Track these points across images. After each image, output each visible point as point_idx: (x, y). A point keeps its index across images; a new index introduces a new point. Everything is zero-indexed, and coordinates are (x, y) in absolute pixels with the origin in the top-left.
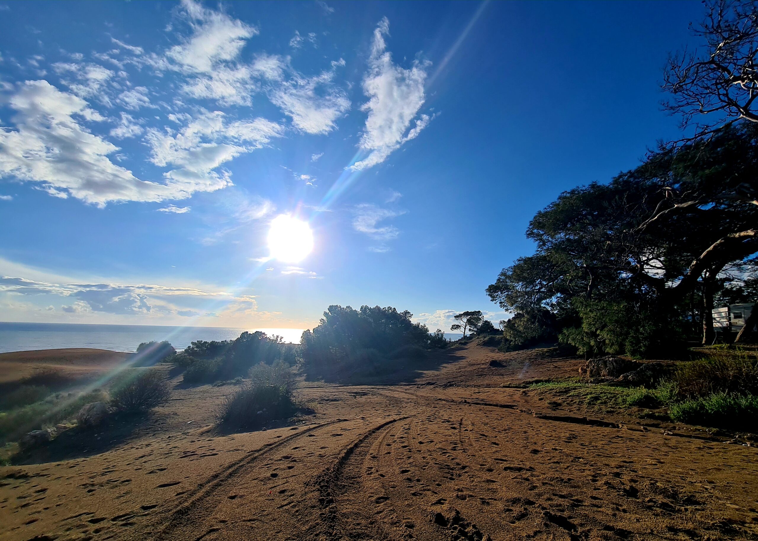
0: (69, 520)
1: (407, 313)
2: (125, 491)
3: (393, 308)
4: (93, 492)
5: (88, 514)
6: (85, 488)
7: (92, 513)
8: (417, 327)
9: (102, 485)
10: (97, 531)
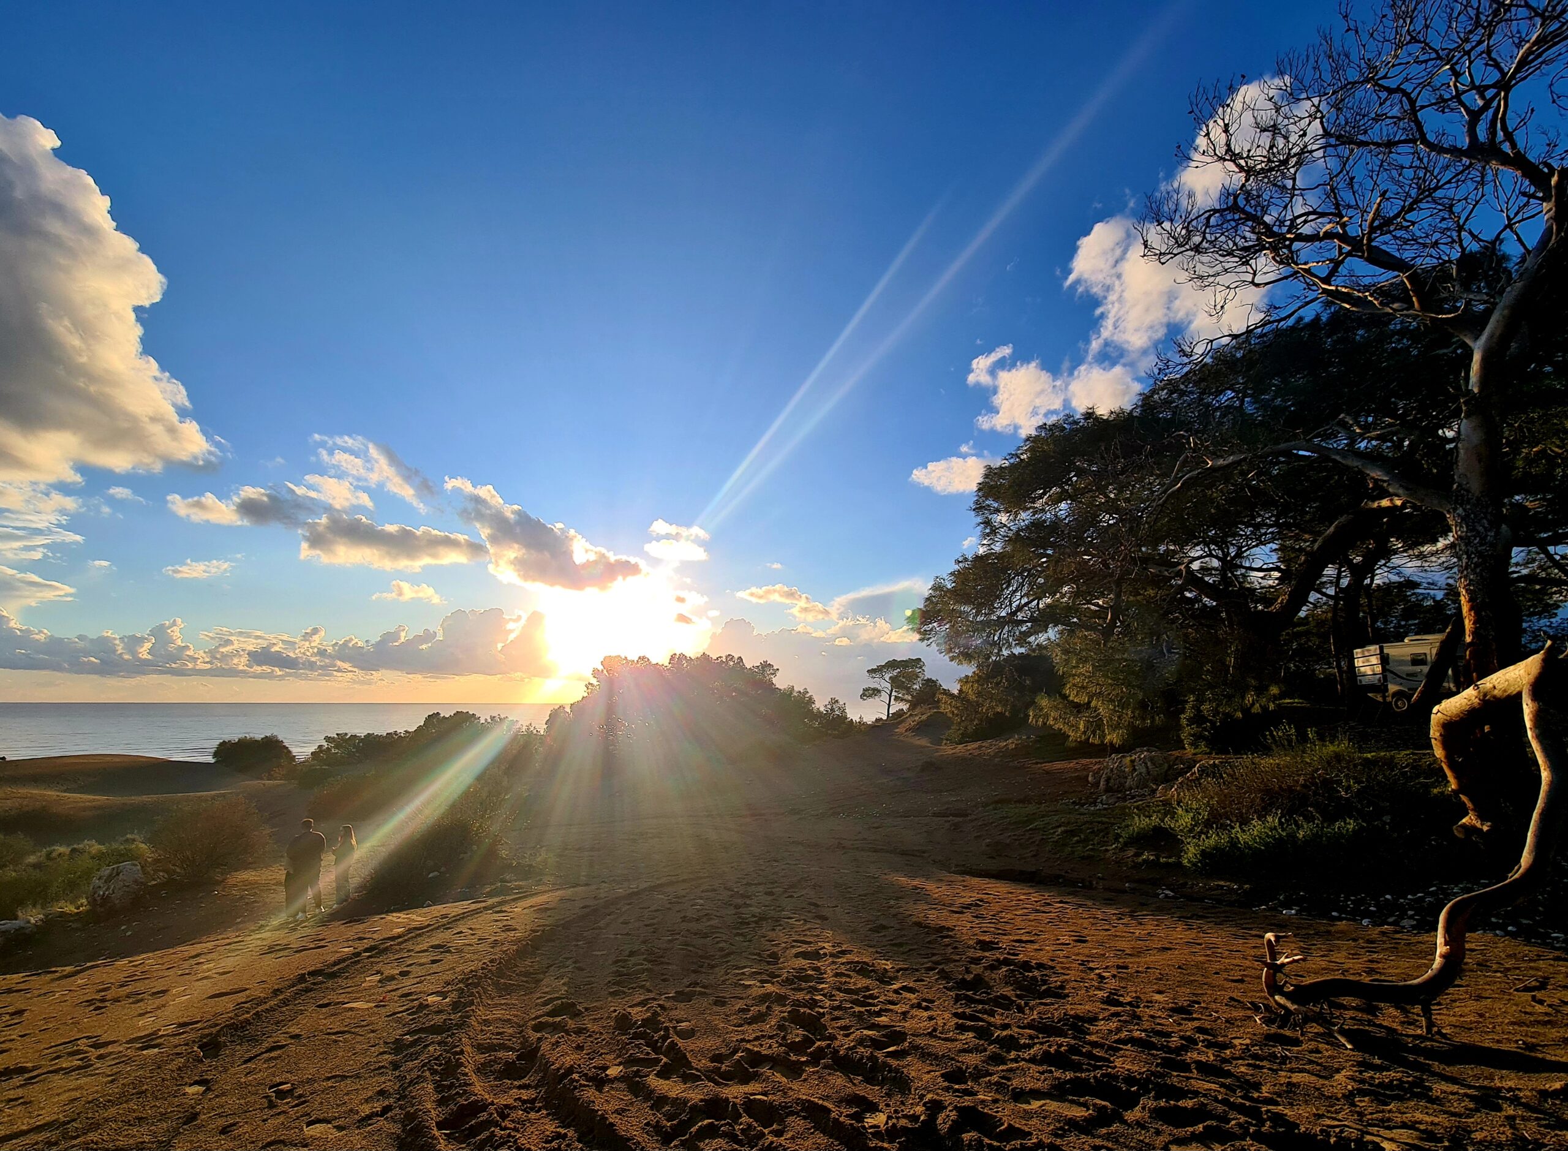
0: (61, 1047)
1: (766, 666)
2: (155, 1006)
3: (736, 657)
4: (103, 1010)
5: (88, 1038)
6: (89, 1006)
7: (96, 1037)
8: (788, 694)
9: (116, 1000)
10: (100, 1057)
